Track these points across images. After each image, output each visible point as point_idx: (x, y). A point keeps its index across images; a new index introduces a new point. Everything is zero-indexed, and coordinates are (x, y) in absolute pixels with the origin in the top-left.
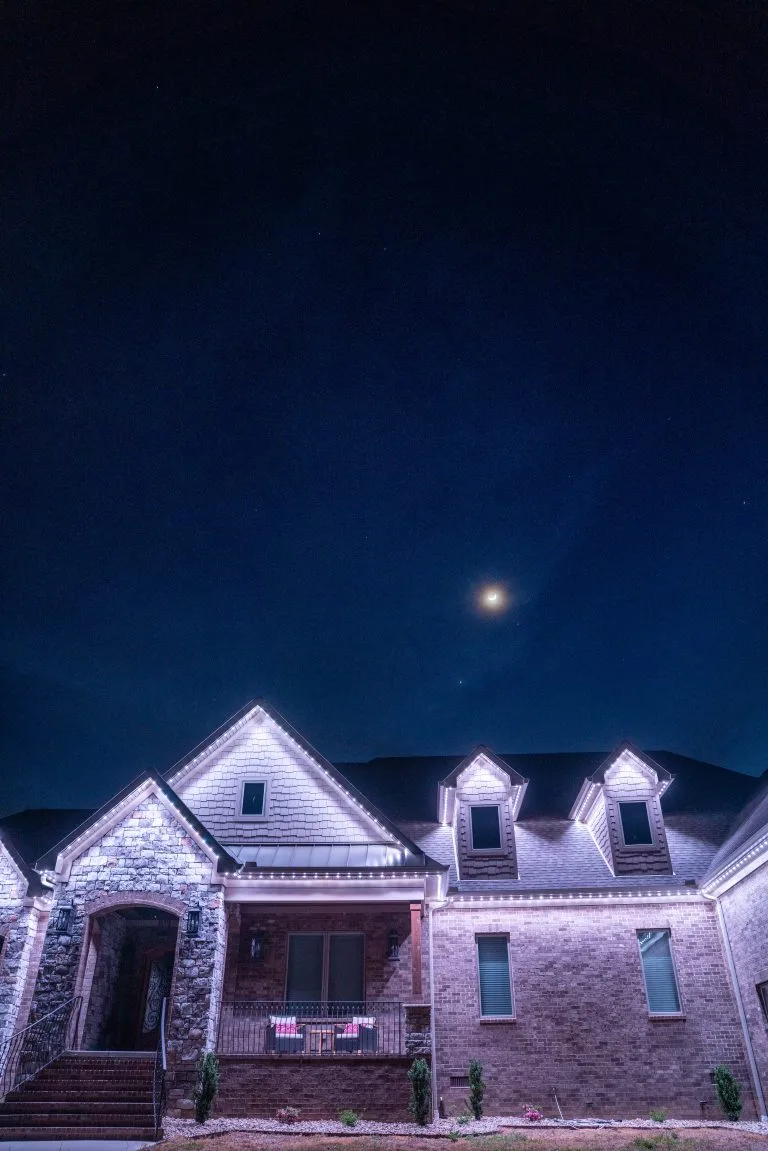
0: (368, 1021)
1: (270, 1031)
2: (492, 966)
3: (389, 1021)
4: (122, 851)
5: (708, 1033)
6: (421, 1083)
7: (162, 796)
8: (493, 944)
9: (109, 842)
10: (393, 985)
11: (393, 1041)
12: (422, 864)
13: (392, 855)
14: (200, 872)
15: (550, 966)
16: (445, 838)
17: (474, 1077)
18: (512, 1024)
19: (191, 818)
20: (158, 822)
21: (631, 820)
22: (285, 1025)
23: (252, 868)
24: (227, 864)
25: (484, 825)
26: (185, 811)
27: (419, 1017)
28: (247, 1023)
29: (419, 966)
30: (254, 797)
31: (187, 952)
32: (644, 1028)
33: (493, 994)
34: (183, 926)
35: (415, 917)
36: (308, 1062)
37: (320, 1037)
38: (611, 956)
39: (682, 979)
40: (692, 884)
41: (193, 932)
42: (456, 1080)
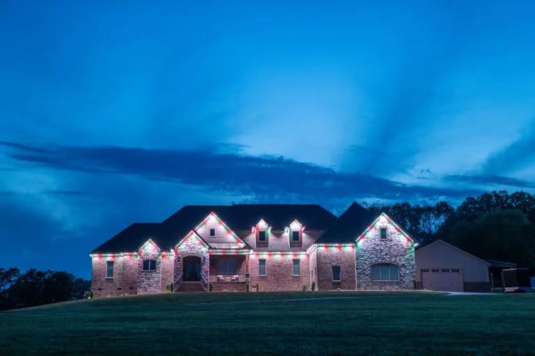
0: (237, 276)
1: (218, 279)
2: (262, 266)
3: (241, 276)
4: (187, 245)
5: (304, 279)
6: (248, 286)
7: (194, 233)
8: (262, 262)
9: (184, 243)
10: (241, 270)
11: (241, 280)
12: (248, 247)
13: (242, 245)
14: (204, 249)
15: (274, 266)
16: (252, 237)
17: (257, 286)
18: (265, 277)
19: (200, 237)
20: (194, 239)
21: (296, 236)
22: (221, 277)
23: (215, 248)
24: (210, 248)
25: (262, 236)
26: (199, 235)
27: (247, 276)
28: (214, 277)
29: (247, 266)
30: (212, 232)
31: (203, 264)
32: (291, 278)
33: (262, 271)
34: (202, 259)
35: (247, 258)
36: (227, 283)
37: (228, 279)
38: (287, 265)
39: (301, 269)
40: (305, 251)
41: (205, 260)
42: (254, 287)
